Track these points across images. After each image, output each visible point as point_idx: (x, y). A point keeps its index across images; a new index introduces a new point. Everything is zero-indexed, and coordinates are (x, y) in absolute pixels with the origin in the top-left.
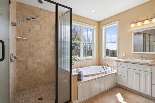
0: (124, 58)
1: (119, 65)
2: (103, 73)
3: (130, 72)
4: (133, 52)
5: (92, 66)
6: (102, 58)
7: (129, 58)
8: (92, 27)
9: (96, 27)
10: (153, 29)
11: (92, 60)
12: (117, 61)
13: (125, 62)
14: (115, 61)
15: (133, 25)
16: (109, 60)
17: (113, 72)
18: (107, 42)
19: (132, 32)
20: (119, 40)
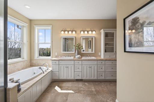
0: (56, 57)
1: (54, 64)
2: (41, 74)
3: (62, 67)
4: (62, 52)
5: (23, 69)
6: (35, 59)
7: (60, 56)
8: (23, 23)
9: (27, 24)
10: (73, 37)
11: (22, 62)
12: (52, 60)
13: (59, 60)
14: (51, 61)
15: (63, 32)
16: (42, 60)
17: (49, 71)
18: (40, 42)
19: (61, 37)
20: (52, 42)
